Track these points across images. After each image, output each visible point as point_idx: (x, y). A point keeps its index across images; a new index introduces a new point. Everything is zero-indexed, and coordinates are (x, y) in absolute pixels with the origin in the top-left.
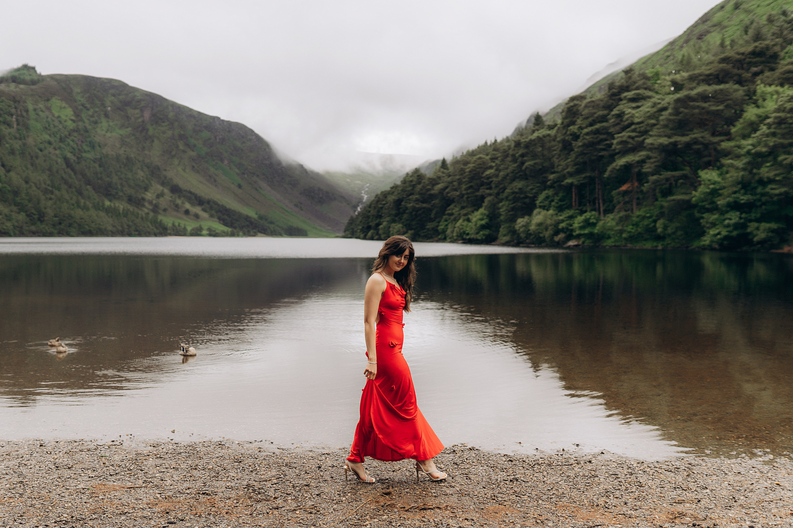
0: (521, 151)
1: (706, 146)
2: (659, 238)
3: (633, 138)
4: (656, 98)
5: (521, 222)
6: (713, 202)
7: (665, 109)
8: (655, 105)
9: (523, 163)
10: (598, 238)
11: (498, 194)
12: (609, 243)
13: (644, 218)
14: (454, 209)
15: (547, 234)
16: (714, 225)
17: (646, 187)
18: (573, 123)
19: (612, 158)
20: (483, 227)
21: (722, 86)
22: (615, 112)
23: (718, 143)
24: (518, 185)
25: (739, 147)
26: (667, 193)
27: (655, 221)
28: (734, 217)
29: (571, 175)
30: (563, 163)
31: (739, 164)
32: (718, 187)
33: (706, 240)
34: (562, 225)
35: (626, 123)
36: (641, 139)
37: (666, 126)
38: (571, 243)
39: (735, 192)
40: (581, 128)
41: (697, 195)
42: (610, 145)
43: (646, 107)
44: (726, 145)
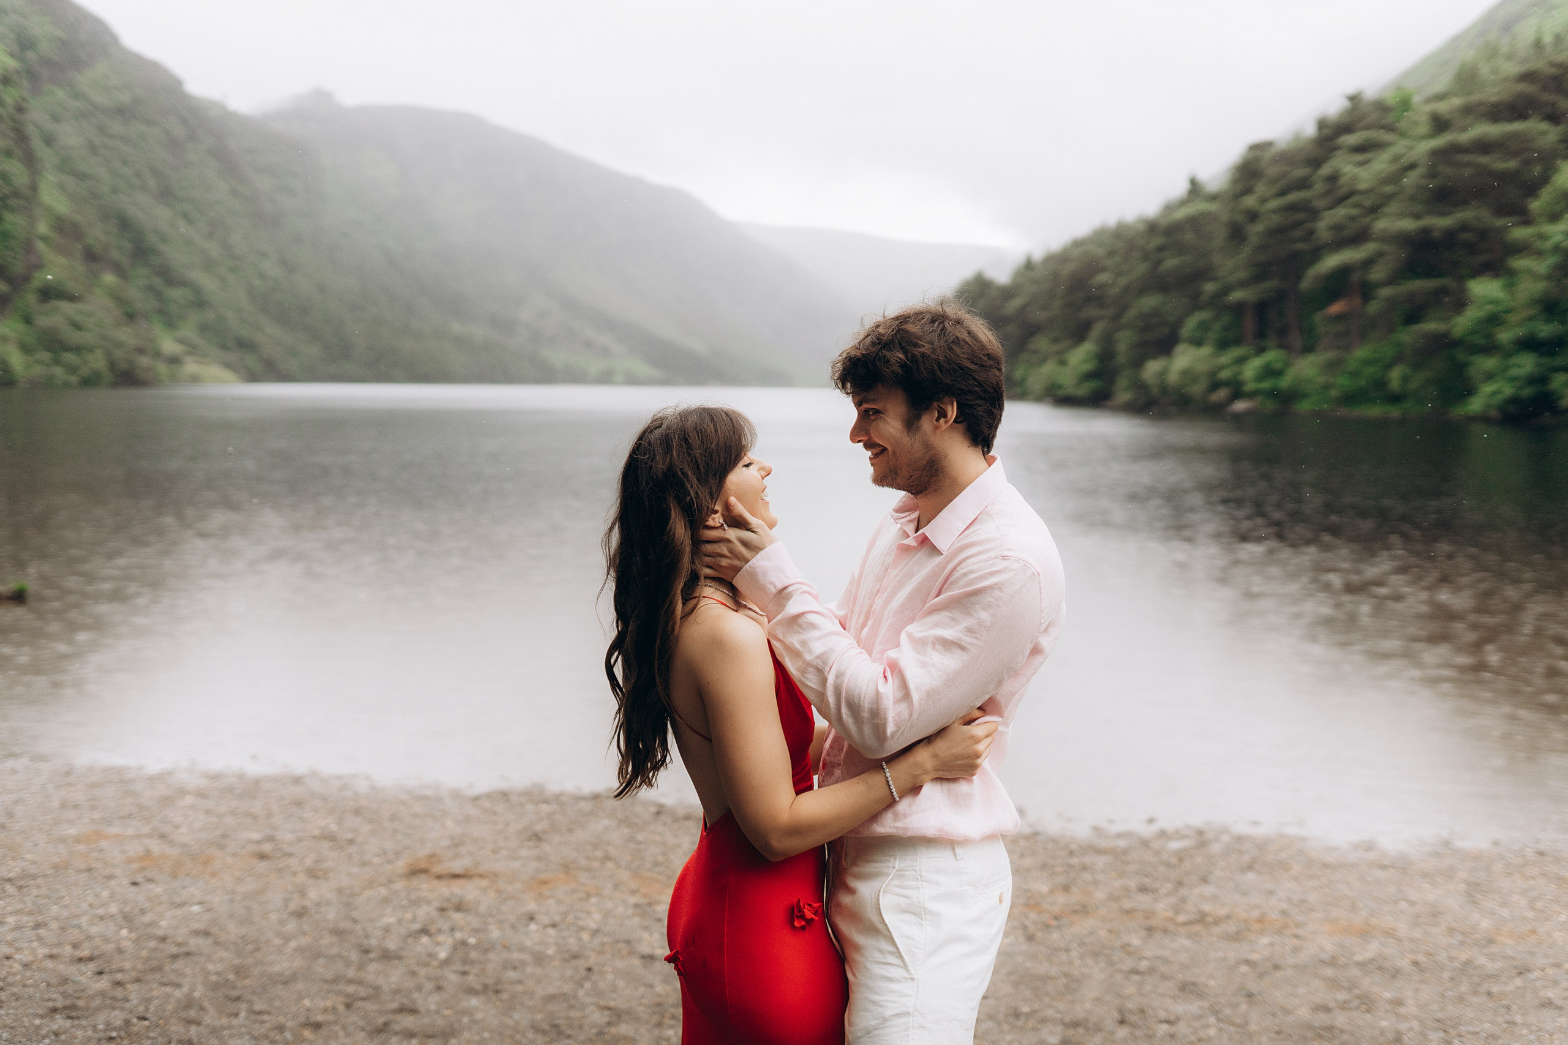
0: (1158, 241)
1: (1484, 234)
2: (1395, 399)
3: (1353, 219)
4: (1399, 146)
5: (1152, 368)
6: (1489, 336)
7: (1412, 166)
8: (1396, 158)
9: (1159, 262)
10: (1287, 398)
11: (1117, 317)
12: (1304, 406)
13: (1368, 362)
14: (1041, 343)
15: (1197, 389)
16: (1490, 376)
17: (1373, 307)
18: (1248, 191)
19: (1316, 253)
20: (1089, 376)
21: (1516, 126)
22: (1325, 170)
23: (1506, 228)
24: (1150, 302)
25: (1542, 237)
26: (1413, 317)
27: (1389, 366)
28: (1526, 364)
29: (1243, 284)
30: (1230, 264)
31: (1541, 266)
32: (1500, 308)
33: (1475, 405)
34: (1225, 375)
35: (1343, 191)
36: (1366, 220)
37: (1412, 199)
38: (1240, 406)
39: (1530, 319)
40: (1264, 200)
41: (1463, 323)
42: (1312, 232)
43: (1381, 163)
44: (1520, 233)
